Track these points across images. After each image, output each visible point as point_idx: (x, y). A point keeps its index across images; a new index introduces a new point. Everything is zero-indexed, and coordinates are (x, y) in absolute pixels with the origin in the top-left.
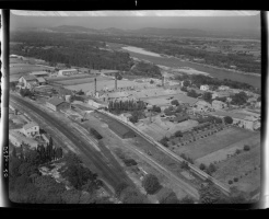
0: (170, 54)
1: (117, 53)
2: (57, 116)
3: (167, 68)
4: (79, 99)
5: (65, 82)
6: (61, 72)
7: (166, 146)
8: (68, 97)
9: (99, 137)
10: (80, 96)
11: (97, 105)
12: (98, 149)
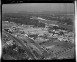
0: (49, 20)
1: (35, 20)
2: (17, 38)
3: (47, 24)
4: (23, 34)
5: (20, 29)
6: (19, 26)
7: (40, 45)
8: (20, 33)
9: (26, 43)
10: (23, 33)
11: (27, 35)
12: (25, 45)
